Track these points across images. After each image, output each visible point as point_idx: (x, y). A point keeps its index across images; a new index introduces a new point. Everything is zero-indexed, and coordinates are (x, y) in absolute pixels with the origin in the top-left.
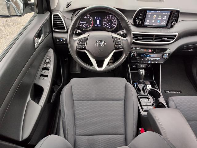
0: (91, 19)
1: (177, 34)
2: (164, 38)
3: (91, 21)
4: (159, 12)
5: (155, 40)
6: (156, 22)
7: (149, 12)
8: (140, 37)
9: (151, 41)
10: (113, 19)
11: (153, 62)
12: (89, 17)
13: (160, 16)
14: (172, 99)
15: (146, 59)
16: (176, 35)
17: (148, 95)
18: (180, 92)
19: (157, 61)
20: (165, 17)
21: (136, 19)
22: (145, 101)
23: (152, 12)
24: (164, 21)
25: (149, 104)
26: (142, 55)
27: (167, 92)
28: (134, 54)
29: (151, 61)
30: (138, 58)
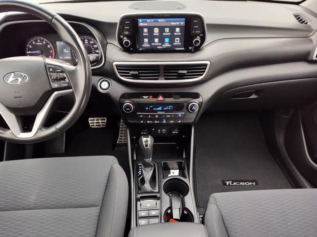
0: (49, 46)
1: (208, 63)
2: (180, 72)
3: (50, 49)
4: (162, 20)
5: (164, 76)
6: (162, 41)
7: (143, 22)
8: (134, 70)
9: (157, 79)
10: (92, 45)
11: (172, 122)
12: (44, 42)
13: (167, 30)
14: (214, 198)
15: (157, 116)
16: (206, 65)
17: (159, 192)
18: (254, 184)
19: (180, 118)
20: (178, 30)
21: (122, 37)
22: (148, 205)
23: (148, 20)
24: (179, 39)
25: (153, 213)
26: (147, 108)
27: (228, 184)
28: (128, 106)
29: (167, 119)
30: (141, 114)
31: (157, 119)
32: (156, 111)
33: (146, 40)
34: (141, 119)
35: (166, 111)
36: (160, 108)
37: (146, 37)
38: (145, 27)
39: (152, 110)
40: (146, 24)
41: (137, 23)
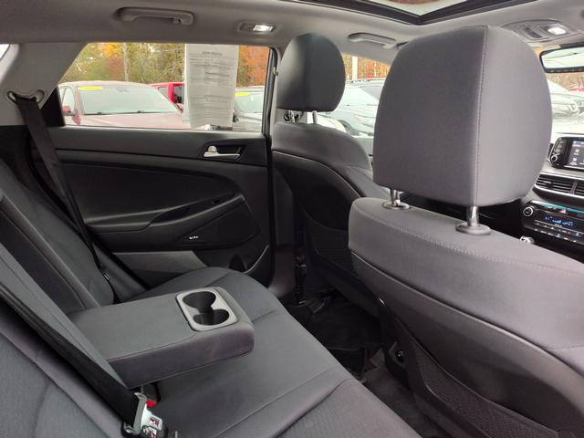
7: (577, 144)
11: (566, 238)
15: (553, 228)
19: (576, 238)
23: (583, 143)
26: (546, 218)
28: (528, 210)
29: (562, 234)
30: (538, 222)
31: (551, 231)
32: (554, 223)
33: (575, 159)
34: (537, 227)
35: (563, 226)
36: (560, 222)
37: (575, 156)
38: (578, 148)
39: (550, 221)
40: (579, 146)
41: (571, 143)
